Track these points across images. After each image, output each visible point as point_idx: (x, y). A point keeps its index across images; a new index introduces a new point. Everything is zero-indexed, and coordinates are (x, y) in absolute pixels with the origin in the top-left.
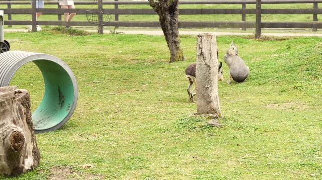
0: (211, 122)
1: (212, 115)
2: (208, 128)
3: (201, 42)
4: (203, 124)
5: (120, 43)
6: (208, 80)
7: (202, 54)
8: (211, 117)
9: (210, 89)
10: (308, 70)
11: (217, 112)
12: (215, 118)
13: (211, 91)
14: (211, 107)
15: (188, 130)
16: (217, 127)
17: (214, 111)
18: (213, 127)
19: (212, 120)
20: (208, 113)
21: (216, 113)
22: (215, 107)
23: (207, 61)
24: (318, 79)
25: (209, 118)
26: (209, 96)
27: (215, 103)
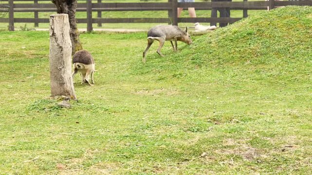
0: (61, 103)
1: (63, 96)
2: (57, 108)
3: (53, 22)
4: (54, 104)
5: (28, 39)
6: (60, 61)
7: (54, 34)
8: (63, 98)
9: (63, 70)
10: (193, 59)
11: (71, 93)
12: (66, 99)
13: (64, 72)
14: (64, 89)
15: (37, 111)
16: (66, 107)
17: (67, 93)
18: (62, 107)
19: (62, 101)
20: (61, 95)
21: (69, 94)
22: (68, 89)
23: (59, 42)
24: (201, 67)
25: (60, 99)
26: (62, 77)
27: (68, 84)
